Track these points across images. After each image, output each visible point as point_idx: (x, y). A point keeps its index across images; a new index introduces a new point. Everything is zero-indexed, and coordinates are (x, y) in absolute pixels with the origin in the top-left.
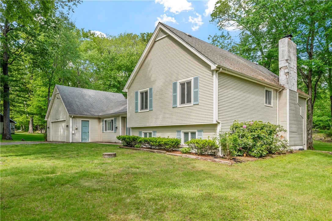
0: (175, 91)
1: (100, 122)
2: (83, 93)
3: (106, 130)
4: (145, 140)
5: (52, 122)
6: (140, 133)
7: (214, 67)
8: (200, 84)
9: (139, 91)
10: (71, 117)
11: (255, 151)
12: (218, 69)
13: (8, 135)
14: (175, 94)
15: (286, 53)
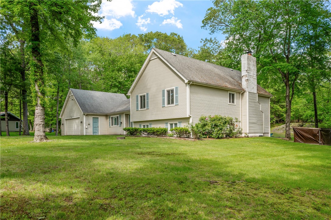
0: (164, 96)
1: (107, 119)
2: (92, 94)
3: (112, 125)
4: (144, 130)
5: (66, 120)
6: (140, 126)
7: (186, 81)
8: (179, 92)
9: (139, 95)
10: (84, 114)
11: (214, 134)
12: (189, 83)
13: (27, 131)
14: (163, 98)
15: (246, 65)
